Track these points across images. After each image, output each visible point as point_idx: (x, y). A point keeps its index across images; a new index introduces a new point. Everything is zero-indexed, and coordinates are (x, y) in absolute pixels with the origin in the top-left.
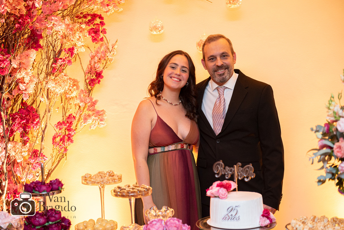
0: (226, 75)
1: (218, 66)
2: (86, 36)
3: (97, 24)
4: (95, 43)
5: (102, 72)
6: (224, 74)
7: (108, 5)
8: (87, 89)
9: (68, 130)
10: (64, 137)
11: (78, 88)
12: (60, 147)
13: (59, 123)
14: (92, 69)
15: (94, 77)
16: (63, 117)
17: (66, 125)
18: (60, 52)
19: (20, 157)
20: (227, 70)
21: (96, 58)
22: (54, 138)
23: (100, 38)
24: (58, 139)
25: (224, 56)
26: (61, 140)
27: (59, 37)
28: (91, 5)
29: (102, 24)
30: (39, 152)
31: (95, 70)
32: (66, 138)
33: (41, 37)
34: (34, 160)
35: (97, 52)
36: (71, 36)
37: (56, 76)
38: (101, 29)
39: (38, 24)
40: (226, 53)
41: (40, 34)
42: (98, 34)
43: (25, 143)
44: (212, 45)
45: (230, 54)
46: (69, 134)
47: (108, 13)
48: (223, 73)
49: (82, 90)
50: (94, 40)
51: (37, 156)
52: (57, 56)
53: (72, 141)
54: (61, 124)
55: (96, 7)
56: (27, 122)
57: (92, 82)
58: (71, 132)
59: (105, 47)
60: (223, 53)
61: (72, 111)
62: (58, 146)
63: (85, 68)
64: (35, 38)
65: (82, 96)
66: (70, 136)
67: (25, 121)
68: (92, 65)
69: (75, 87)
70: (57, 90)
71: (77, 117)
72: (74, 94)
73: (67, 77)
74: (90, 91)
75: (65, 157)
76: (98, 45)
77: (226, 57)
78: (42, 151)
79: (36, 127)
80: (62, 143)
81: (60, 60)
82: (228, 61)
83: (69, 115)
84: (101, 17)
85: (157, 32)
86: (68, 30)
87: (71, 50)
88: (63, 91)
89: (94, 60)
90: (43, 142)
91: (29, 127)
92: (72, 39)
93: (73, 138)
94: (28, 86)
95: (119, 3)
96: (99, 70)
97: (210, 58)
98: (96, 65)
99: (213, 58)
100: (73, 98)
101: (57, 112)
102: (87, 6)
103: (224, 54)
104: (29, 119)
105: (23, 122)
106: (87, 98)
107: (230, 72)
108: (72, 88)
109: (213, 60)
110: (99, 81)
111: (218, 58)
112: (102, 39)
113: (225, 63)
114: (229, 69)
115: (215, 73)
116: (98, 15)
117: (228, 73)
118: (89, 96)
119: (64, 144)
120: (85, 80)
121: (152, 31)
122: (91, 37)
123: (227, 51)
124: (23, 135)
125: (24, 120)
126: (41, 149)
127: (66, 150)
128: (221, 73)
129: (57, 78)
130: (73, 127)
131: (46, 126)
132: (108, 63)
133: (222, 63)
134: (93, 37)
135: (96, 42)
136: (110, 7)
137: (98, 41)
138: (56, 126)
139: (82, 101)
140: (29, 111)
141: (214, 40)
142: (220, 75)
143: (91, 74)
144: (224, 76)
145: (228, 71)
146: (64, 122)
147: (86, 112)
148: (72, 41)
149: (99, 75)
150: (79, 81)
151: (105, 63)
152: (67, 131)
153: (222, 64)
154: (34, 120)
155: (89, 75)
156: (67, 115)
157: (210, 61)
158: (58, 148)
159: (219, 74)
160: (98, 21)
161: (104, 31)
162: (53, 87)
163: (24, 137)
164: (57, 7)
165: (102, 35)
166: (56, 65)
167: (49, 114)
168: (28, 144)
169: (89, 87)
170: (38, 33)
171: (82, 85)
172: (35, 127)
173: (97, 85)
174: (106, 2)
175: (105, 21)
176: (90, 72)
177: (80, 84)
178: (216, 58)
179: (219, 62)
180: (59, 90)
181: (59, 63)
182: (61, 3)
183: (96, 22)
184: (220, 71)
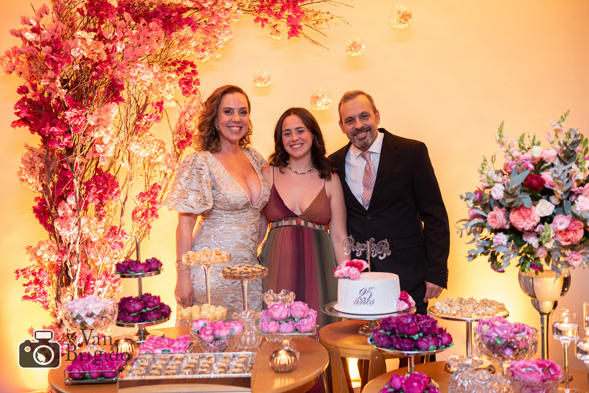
0: (368, 138)
1: (357, 129)
2: (176, 88)
3: (189, 73)
4: (185, 96)
6: (365, 138)
7: (203, 50)
8: (175, 153)
9: (152, 203)
10: (147, 210)
11: (164, 151)
12: (142, 224)
13: (142, 194)
14: (182, 129)
15: (184, 138)
16: (146, 186)
17: (149, 197)
18: (145, 106)
19: (95, 235)
20: (369, 132)
21: (187, 115)
22: (135, 212)
23: (192, 90)
24: (139, 214)
25: (364, 117)
26: (143, 215)
27: (145, 88)
28: (183, 50)
29: (194, 73)
30: (118, 229)
31: (186, 129)
32: (150, 212)
33: (122, 87)
34: (112, 239)
35: (189, 108)
36: (160, 87)
37: (140, 136)
38: (193, 79)
39: (119, 73)
40: (366, 113)
41: (121, 84)
42: (191, 86)
43: (100, 218)
44: (350, 104)
45: (372, 113)
46: (154, 208)
47: (203, 60)
48: (364, 136)
49: (169, 154)
50: (185, 92)
51: (116, 234)
52: (141, 111)
53: (157, 216)
54: (144, 195)
55: (188, 52)
56: (105, 192)
57: (182, 145)
58: (155, 206)
59: (198, 101)
60: (363, 113)
61: (157, 179)
62: (139, 222)
63: (173, 127)
64: (115, 89)
65: (169, 161)
66: (154, 210)
67: (101, 191)
68: (182, 123)
69: (161, 150)
70: (141, 153)
71: (163, 187)
72: (160, 159)
73: (152, 138)
74: (179, 155)
75: (148, 237)
76: (189, 99)
77: (366, 118)
78: (122, 227)
79: (116, 198)
80: (145, 219)
81: (145, 117)
82: (369, 122)
83: (154, 185)
84: (193, 65)
85: (262, 84)
86: (157, 80)
87: (160, 105)
88: (147, 154)
89: (184, 117)
90: (123, 216)
91: (107, 198)
92: (161, 91)
93: (158, 213)
94: (107, 148)
95: (216, 48)
96: (190, 130)
97: (348, 120)
98: (187, 123)
99: (351, 120)
100: (158, 163)
101: (141, 180)
102: (177, 51)
103: (364, 115)
104: (107, 189)
105: (99, 192)
106: (175, 163)
107: (373, 135)
108: (159, 151)
109: (352, 122)
111: (357, 120)
112: (194, 92)
113: (366, 125)
114: (372, 131)
115: (355, 137)
116: (189, 62)
117: (370, 136)
118: (177, 162)
119: (147, 220)
120: (174, 141)
121: (256, 82)
122: (182, 90)
123: (367, 111)
124: (98, 208)
125: (101, 189)
126: (120, 226)
127: (149, 227)
128: (361, 137)
129: (141, 138)
130: (158, 199)
131: (126, 197)
133: (363, 125)
134: (183, 88)
135: (188, 95)
136: (205, 53)
137: (190, 94)
138: (137, 197)
139: (169, 167)
140: (107, 178)
141: (351, 99)
142: (361, 139)
143: (180, 134)
144: (365, 141)
145: (371, 133)
146: (147, 193)
149: (190, 136)
150: (166, 142)
152: (150, 204)
153: (363, 127)
154: (113, 190)
155: (178, 135)
156: (151, 184)
157: (348, 123)
158: (139, 224)
159: (359, 138)
160: (189, 69)
161: (197, 82)
162: (136, 150)
163: (100, 210)
164: (143, 52)
165: (194, 87)
166: (140, 122)
167: (131, 183)
168: (104, 220)
169: (178, 150)
170: (118, 83)
171: (170, 148)
172: (114, 198)
173: (188, 148)
174: (201, 47)
175: (197, 69)
176: (179, 132)
177: (166, 147)
178: (354, 119)
179: (359, 124)
180: (144, 154)
181: (144, 120)
182: (148, 47)
183: (186, 71)
184: (360, 135)
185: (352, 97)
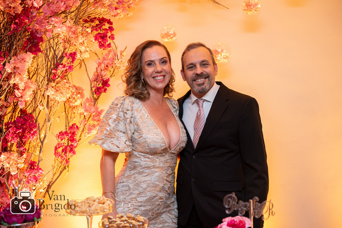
0: (206, 84)
2: (92, 41)
3: (106, 29)
4: (102, 49)
5: (108, 80)
6: (203, 84)
7: (116, 9)
8: (93, 98)
9: (71, 140)
10: (66, 147)
11: (82, 96)
12: (62, 159)
13: (61, 133)
14: (99, 77)
15: (101, 85)
16: (66, 126)
17: (68, 135)
18: (62, 57)
19: (14, 169)
20: (207, 79)
21: (103, 65)
22: (56, 149)
23: (107, 43)
24: (60, 150)
25: (204, 65)
26: (63, 151)
27: (61, 41)
28: (97, 8)
29: (111, 29)
30: (37, 164)
31: (102, 77)
32: (69, 149)
33: (41, 40)
34: (28, 173)
35: (104, 59)
36: (74, 40)
37: (57, 83)
38: (109, 34)
39: (38, 26)
40: (207, 61)
41: (40, 36)
42: (106, 40)
43: (21, 154)
45: (211, 62)
46: (71, 145)
47: (116, 17)
48: (202, 82)
49: (88, 99)
50: (101, 46)
51: (34, 169)
52: (59, 61)
53: (74, 153)
54: (63, 134)
55: (103, 10)
56: (24, 132)
57: (98, 91)
58: (73, 143)
59: (112, 53)
60: (203, 61)
61: (77, 120)
62: (59, 157)
63: (91, 76)
64: (34, 41)
65: (87, 104)
66: (72, 147)
67: (21, 131)
68: (98, 72)
69: (79, 95)
70: (57, 98)
71: (81, 127)
72: (78, 103)
73: (68, 85)
74: (96, 100)
75: (67, 169)
76: (105, 52)
77: (206, 66)
78: (40, 162)
79: (33, 138)
80: (64, 154)
81: (61, 66)
82: (208, 70)
83: (73, 125)
84: (110, 22)
85: (168, 40)
86: (70, 33)
87: (73, 55)
88: (64, 99)
89: (100, 67)
90: (41, 153)
91: (26, 137)
92: (74, 43)
93: (76, 150)
94: (24, 93)
95: (129, 7)
96: (105, 78)
97: (189, 67)
98: (103, 72)
100: (77, 106)
101: (58, 121)
102: (93, 9)
103: (204, 63)
104: (26, 129)
105: (18, 131)
106: (92, 107)
107: (210, 82)
108: (76, 96)
109: (192, 69)
110: (105, 90)
111: (198, 66)
112: (109, 45)
113: (205, 72)
114: (210, 78)
115: (194, 82)
116: (107, 20)
117: (208, 83)
118: (94, 105)
119: (66, 156)
120: (91, 88)
121: (163, 38)
122: (98, 43)
123: (207, 60)
124: (19, 146)
125: (20, 129)
127: (67, 161)
128: (200, 82)
129: (59, 85)
130: (77, 137)
131: (45, 136)
132: (116, 70)
133: (202, 71)
134: (100, 42)
135: (104, 47)
136: (118, 11)
137: (105, 47)
138: (57, 136)
139: (86, 110)
140: (26, 120)
141: (194, 48)
142: (199, 85)
143: (97, 82)
144: (203, 87)
145: (209, 80)
146: (66, 133)
147: (91, 122)
148: (75, 45)
149: (106, 83)
150: (84, 89)
151: (112, 70)
152: (69, 141)
153: (202, 73)
154: (32, 130)
155: (95, 83)
156: (71, 125)
157: (189, 69)
158: (60, 159)
159: (198, 83)
160: (107, 26)
161: (112, 37)
162: (53, 95)
163: (20, 147)
164: (59, 8)
165: (109, 41)
166: (56, 70)
167: (49, 124)
168: (25, 156)
169: (95, 96)
170: (38, 35)
171: (87, 94)
172: (31, 137)
173: (103, 94)
174: (115, 5)
175: (114, 26)
176: (96, 80)
177: (85, 92)
178: (195, 66)
179: (199, 70)
180: (61, 98)
181: (60, 69)
182: (63, 3)
183: (104, 27)
184: (199, 80)
185: (195, 46)
